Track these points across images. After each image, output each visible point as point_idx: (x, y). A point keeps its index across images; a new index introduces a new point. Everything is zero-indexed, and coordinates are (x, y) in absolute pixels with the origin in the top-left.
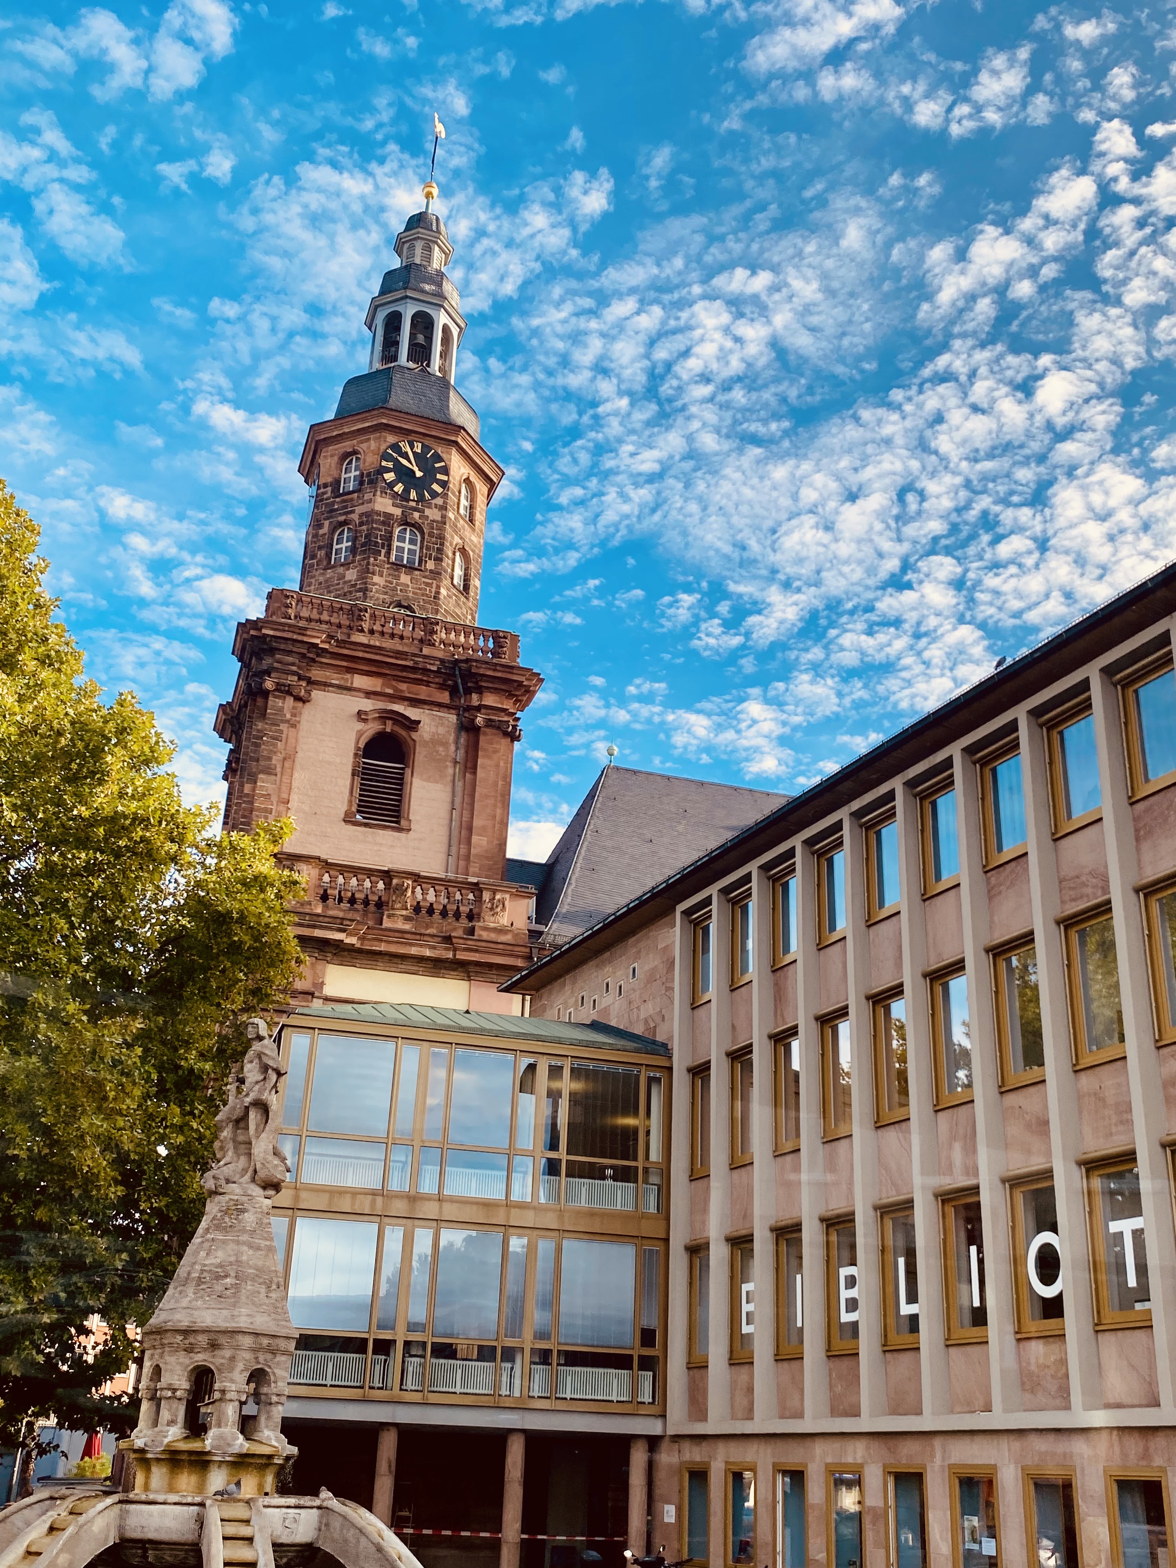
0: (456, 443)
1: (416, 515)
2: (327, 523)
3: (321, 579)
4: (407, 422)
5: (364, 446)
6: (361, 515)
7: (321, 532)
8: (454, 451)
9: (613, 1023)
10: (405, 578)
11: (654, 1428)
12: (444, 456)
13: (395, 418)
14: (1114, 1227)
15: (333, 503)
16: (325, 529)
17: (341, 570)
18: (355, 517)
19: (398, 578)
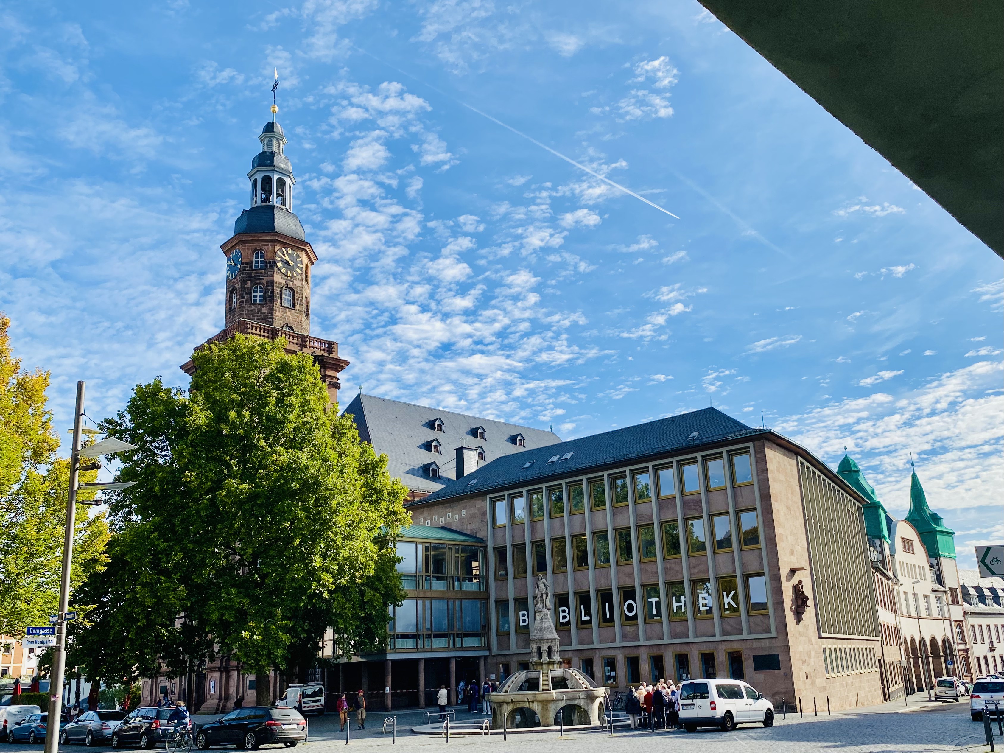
0: (305, 250)
1: (291, 283)
2: (249, 282)
3: (248, 309)
4: (286, 239)
5: (266, 247)
6: (267, 282)
7: (246, 286)
8: (304, 253)
9: (454, 528)
10: (288, 313)
11: (487, 653)
12: (300, 255)
13: (281, 238)
14: (650, 600)
15: (251, 273)
16: (248, 285)
17: (259, 307)
18: (264, 282)
19: (286, 313)
